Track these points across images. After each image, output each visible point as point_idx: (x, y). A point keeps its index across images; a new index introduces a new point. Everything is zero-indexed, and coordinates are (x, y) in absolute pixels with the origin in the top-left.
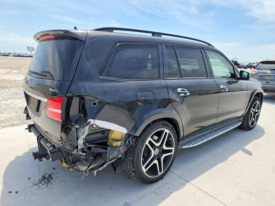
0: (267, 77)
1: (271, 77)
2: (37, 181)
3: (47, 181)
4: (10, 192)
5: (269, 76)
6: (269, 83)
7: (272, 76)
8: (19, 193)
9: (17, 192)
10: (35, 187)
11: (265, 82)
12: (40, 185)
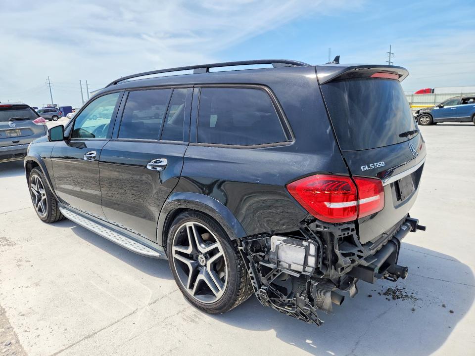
0: (10, 133)
1: (16, 132)
2: (407, 301)
3: (398, 292)
4: (451, 312)
5: (13, 131)
6: (18, 142)
7: (17, 130)
8: (442, 304)
9: (444, 306)
10: (417, 297)
11: (11, 142)
12: (409, 294)
